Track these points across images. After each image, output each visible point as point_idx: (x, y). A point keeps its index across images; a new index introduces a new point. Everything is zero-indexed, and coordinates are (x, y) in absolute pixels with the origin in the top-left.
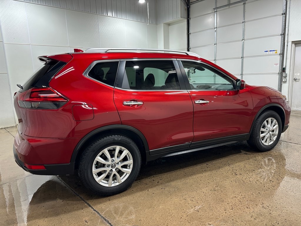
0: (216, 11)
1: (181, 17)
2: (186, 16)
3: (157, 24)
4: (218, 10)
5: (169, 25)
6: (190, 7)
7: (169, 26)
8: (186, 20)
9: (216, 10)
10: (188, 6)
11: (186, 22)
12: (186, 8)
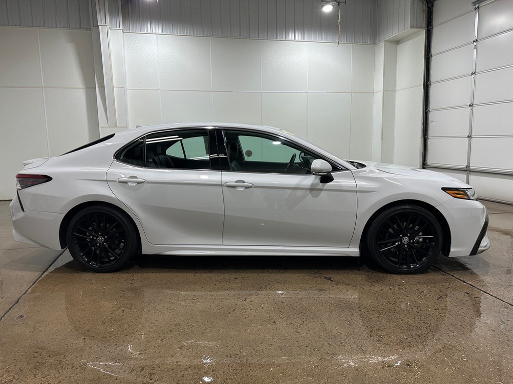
0: (478, 7)
1: (411, 27)
2: (424, 24)
3: (375, 44)
4: (481, 4)
5: (397, 42)
7: (398, 45)
8: (424, 31)
11: (424, 35)
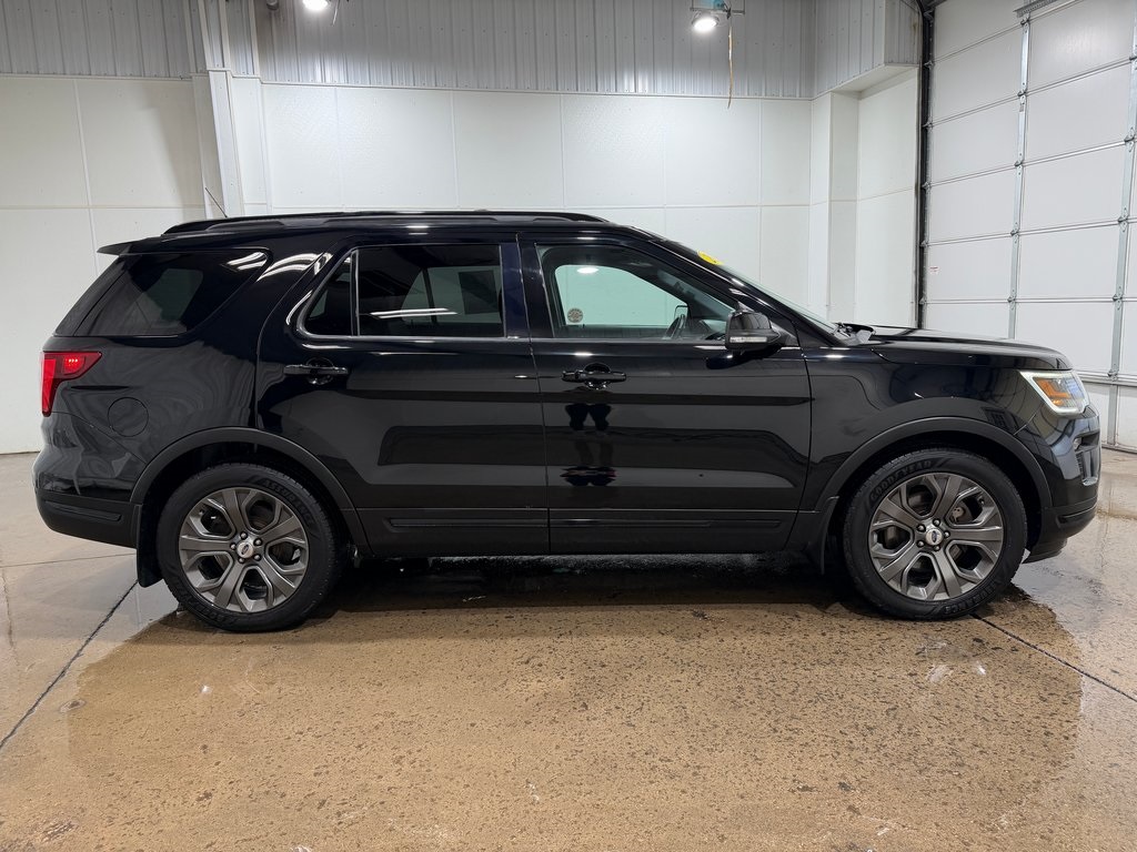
0: (1028, 21)
1: (888, 62)
2: (915, 52)
3: (810, 98)
4: (1035, 14)
5: (860, 94)
6: (933, 14)
8: (915, 72)
9: (1026, 17)
10: (926, 14)
11: (916, 79)
12: (917, 19)
